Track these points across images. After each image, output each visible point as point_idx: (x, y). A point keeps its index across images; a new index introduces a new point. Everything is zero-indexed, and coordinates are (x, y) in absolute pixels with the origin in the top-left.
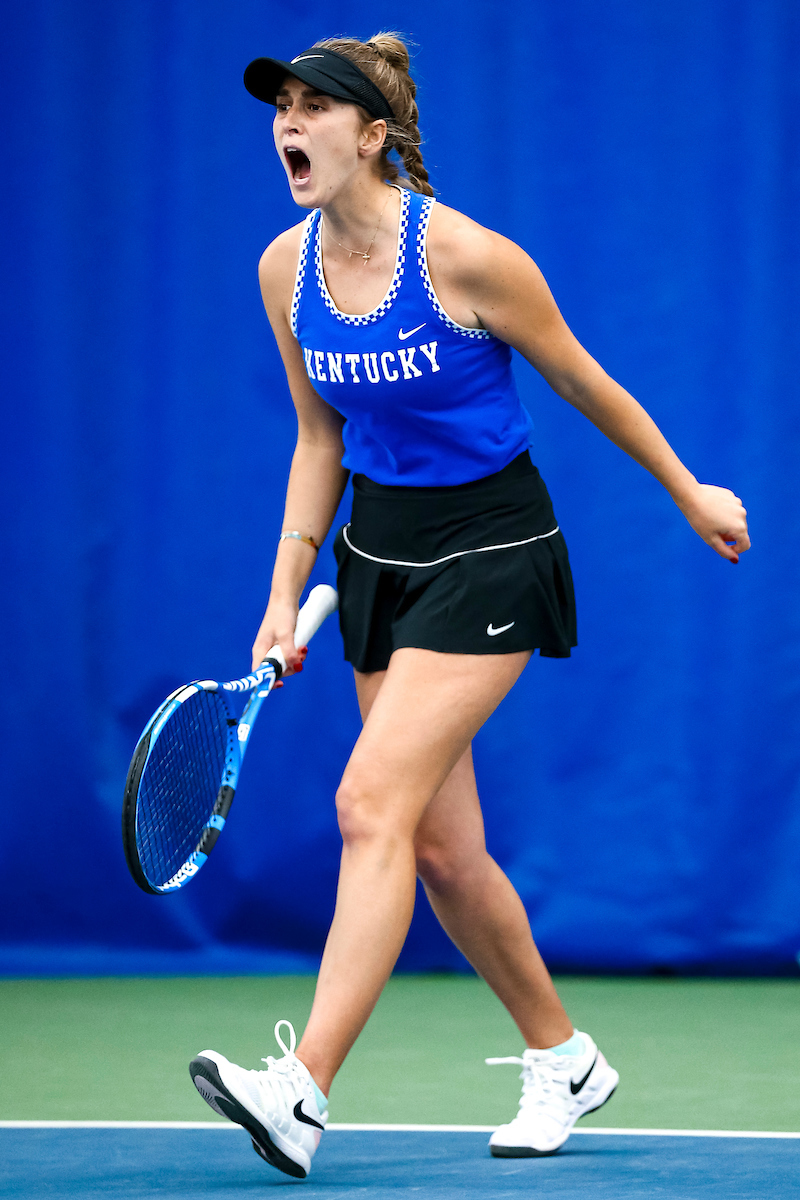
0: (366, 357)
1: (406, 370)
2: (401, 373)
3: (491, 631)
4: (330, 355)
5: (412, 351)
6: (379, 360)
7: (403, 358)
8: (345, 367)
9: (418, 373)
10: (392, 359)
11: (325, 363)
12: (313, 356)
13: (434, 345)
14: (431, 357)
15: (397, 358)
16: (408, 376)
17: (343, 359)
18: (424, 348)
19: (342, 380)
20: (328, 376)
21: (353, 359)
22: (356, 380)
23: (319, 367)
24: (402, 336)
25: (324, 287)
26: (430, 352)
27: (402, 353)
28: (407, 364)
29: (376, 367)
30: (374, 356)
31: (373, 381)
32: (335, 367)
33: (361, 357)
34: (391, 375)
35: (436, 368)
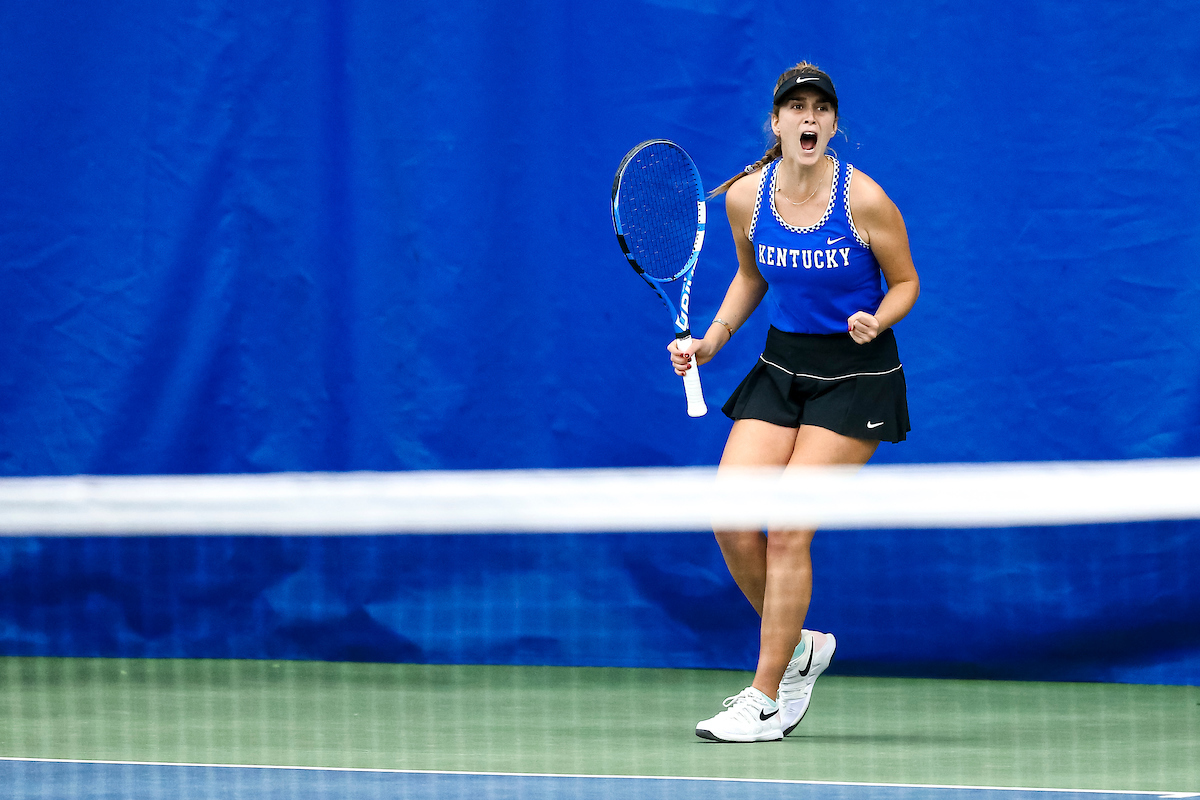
0: (804, 252)
1: (829, 262)
2: (826, 264)
3: (870, 426)
4: (779, 250)
5: (834, 251)
6: (813, 255)
7: (828, 255)
8: (789, 258)
9: (836, 265)
10: (821, 255)
11: (775, 255)
12: (766, 250)
13: (847, 250)
14: (845, 256)
15: (825, 254)
16: (829, 266)
17: (788, 252)
18: (841, 251)
19: (785, 265)
20: (776, 262)
21: (795, 253)
22: (795, 265)
23: (770, 256)
24: (830, 242)
25: (774, 209)
26: (845, 253)
27: (828, 252)
28: (830, 259)
29: (810, 259)
30: (809, 252)
31: (807, 267)
32: (782, 257)
33: (801, 253)
34: (819, 264)
35: (846, 263)
